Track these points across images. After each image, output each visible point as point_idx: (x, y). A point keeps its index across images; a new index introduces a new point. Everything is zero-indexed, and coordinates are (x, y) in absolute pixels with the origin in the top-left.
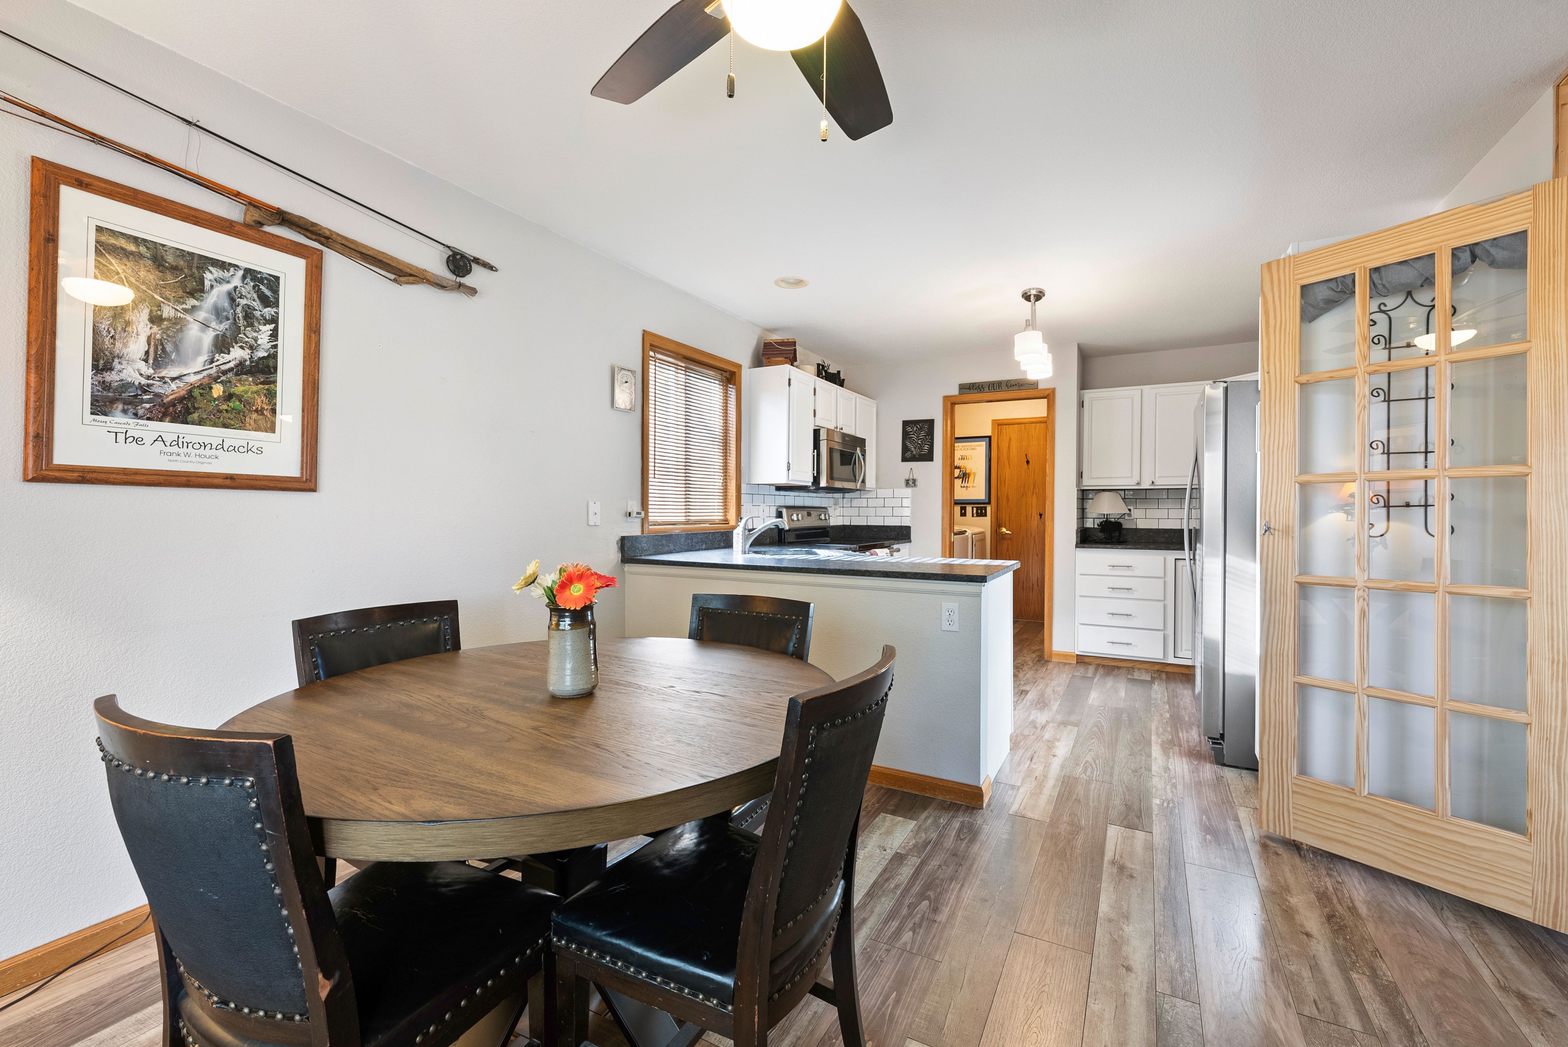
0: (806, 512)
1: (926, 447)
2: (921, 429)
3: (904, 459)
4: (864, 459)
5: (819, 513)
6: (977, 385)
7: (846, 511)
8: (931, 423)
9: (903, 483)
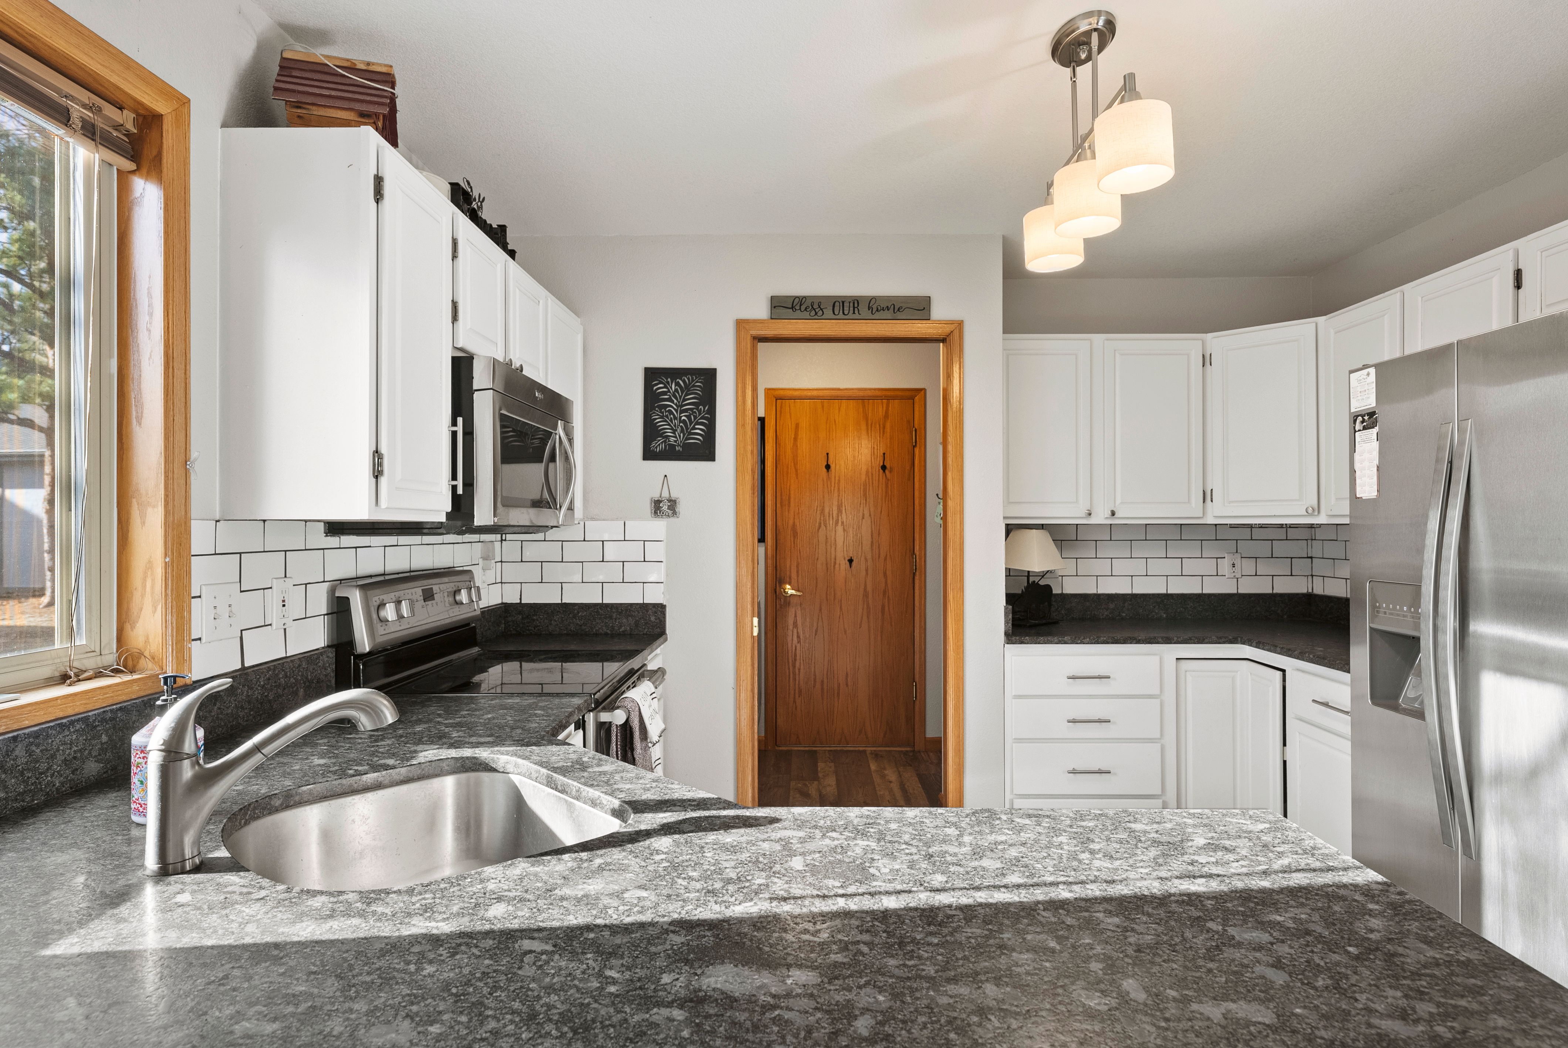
0: (419, 591)
1: (699, 429)
2: (687, 389)
3: (649, 455)
4: (573, 452)
5: (451, 587)
6: (808, 303)
7: (511, 572)
8: (709, 376)
9: (648, 508)
